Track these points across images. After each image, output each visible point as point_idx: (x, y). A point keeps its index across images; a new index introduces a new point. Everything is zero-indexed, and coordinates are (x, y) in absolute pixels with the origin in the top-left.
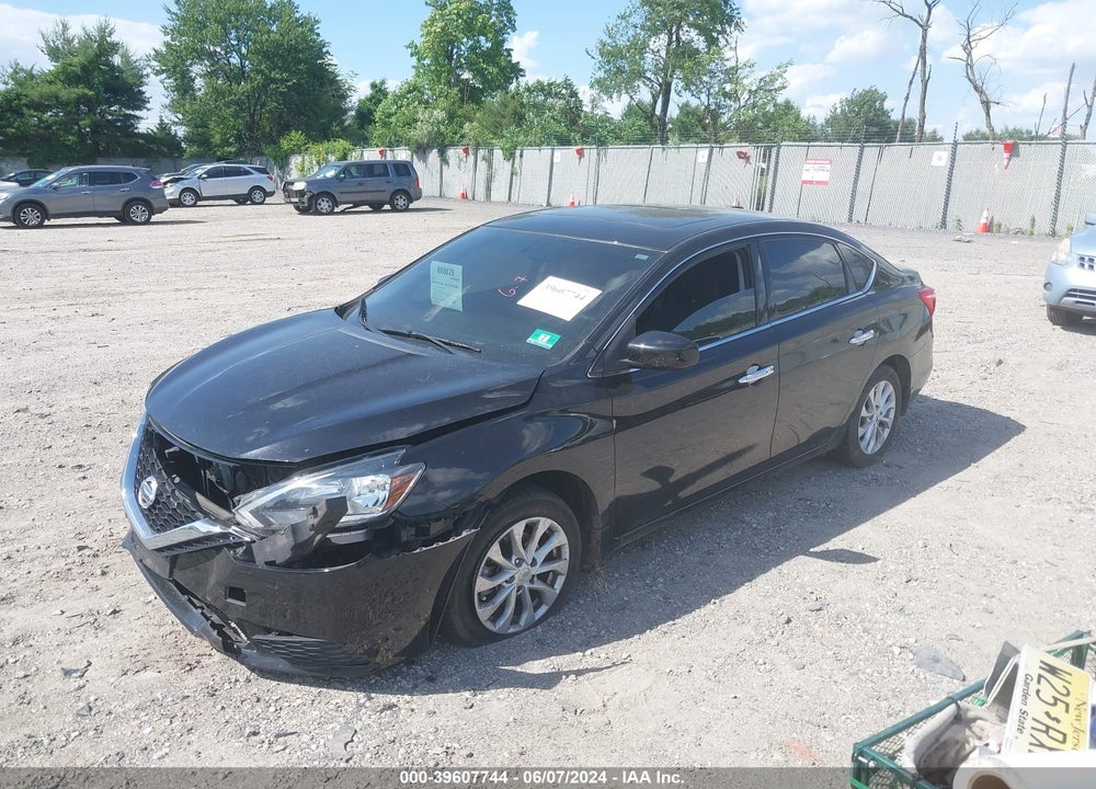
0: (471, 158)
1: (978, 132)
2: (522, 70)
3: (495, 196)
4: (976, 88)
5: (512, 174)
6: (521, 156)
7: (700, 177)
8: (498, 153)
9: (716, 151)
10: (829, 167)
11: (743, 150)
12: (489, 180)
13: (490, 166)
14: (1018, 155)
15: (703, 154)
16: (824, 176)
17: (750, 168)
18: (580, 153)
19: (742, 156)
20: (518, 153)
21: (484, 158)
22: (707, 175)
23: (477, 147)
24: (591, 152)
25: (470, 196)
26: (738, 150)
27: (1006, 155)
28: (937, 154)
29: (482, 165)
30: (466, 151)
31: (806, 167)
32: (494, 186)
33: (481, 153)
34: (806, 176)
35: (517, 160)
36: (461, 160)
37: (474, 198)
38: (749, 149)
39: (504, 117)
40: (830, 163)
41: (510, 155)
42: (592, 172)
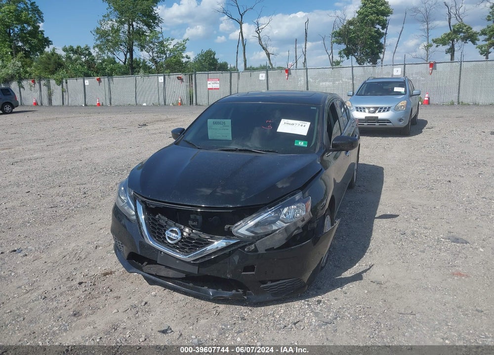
0: (37, 85)
1: (251, 67)
2: (50, 41)
3: (54, 103)
4: (263, 48)
5: (63, 92)
6: (66, 83)
7: (161, 89)
8: (53, 82)
9: (167, 77)
10: (218, 82)
11: (179, 76)
12: (50, 95)
13: (49, 88)
14: (291, 74)
15: (161, 79)
16: (217, 86)
17: (184, 84)
18: (99, 80)
19: (179, 78)
20: (64, 81)
21: (45, 85)
22: (164, 88)
23: (40, 79)
24: (105, 80)
25: (39, 104)
26: (177, 76)
27: (286, 74)
28: (261, 75)
29: (44, 89)
30: (34, 81)
31: (209, 82)
32: (53, 98)
33: (43, 82)
34: (209, 86)
35: (64, 84)
36: (31, 86)
37: (42, 105)
38: (182, 76)
39: (49, 64)
40: (219, 80)
41: (60, 82)
42: (107, 89)
